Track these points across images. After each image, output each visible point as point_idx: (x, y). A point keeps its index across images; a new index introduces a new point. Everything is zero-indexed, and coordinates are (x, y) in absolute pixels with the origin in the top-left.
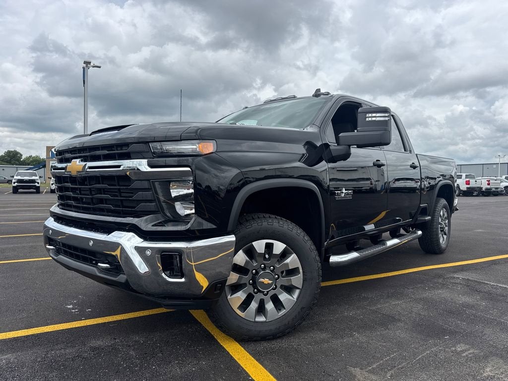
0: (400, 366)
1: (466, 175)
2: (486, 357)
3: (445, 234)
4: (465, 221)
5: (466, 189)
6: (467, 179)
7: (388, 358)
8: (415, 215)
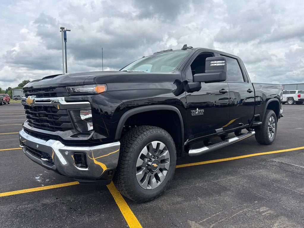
0: (220, 221)
1: (298, 91)
2: (277, 216)
3: (273, 132)
4: (292, 122)
5: (297, 100)
6: (299, 94)
7: (215, 215)
8: (251, 121)
